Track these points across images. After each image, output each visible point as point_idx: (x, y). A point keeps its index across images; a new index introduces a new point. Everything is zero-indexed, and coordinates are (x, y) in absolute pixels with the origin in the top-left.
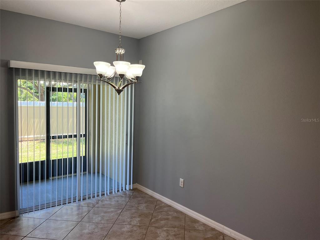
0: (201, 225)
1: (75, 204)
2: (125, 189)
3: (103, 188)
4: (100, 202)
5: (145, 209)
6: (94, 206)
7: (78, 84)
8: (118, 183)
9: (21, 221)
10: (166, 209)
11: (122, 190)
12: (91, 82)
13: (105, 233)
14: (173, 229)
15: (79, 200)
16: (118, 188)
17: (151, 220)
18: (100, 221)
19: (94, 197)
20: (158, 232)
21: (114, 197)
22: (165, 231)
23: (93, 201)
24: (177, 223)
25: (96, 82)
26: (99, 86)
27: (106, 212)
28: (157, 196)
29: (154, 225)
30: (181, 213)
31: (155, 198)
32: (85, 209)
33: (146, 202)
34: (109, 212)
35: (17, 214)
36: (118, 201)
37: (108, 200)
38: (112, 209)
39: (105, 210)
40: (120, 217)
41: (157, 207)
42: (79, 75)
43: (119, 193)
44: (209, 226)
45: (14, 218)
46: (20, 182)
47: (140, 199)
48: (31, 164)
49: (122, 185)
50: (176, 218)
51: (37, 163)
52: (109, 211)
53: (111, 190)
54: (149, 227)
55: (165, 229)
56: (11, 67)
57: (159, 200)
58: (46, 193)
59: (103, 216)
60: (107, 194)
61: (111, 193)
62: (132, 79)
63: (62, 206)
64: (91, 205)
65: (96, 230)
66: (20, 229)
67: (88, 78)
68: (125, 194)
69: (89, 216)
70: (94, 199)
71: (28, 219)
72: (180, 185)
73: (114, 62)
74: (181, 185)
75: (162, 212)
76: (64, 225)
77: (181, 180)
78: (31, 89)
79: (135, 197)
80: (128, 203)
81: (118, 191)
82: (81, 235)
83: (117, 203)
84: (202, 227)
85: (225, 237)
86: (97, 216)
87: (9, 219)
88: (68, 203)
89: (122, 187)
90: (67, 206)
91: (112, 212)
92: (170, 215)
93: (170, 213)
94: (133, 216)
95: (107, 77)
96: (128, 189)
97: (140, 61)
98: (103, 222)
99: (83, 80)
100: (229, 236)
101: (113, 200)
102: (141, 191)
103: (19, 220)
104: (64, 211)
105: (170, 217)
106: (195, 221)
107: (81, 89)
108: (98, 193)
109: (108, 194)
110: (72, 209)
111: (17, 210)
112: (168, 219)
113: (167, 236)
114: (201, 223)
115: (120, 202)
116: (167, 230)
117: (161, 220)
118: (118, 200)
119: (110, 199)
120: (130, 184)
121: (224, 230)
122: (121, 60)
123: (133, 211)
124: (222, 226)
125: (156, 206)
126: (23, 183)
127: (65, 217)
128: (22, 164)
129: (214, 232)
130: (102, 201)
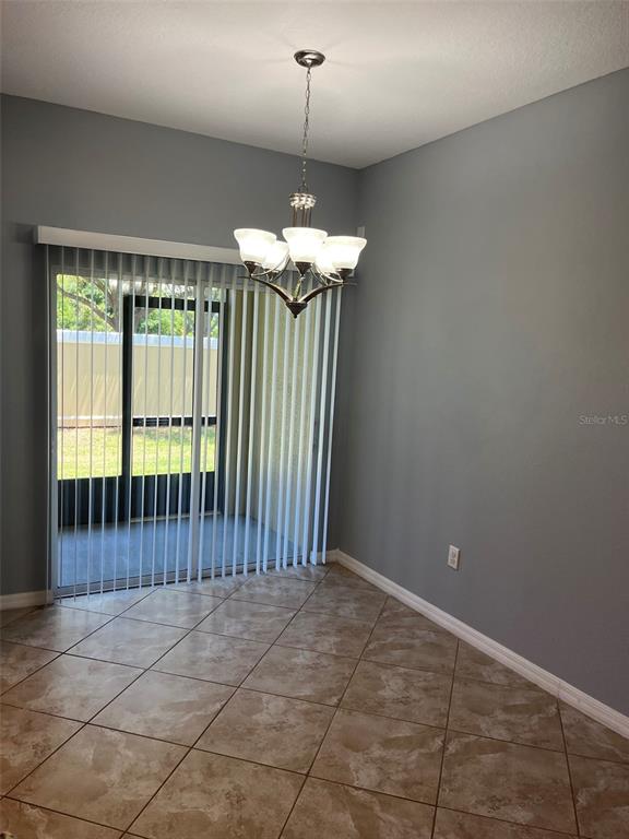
0: (500, 671)
1: (184, 588)
2: (308, 561)
3: (252, 553)
4: (243, 587)
5: (354, 616)
6: (228, 597)
7: (198, 288)
8: (290, 544)
9: (58, 616)
10: (407, 621)
11: (300, 563)
12: (231, 283)
13: (250, 665)
14: (421, 673)
15: (194, 579)
16: (290, 558)
17: (367, 645)
18: (241, 633)
19: (229, 574)
20: (383, 677)
21: (278, 579)
22: (400, 675)
23: (227, 583)
24: (433, 660)
25: (243, 284)
26: (251, 295)
27: (254, 615)
28: (388, 586)
29: (373, 658)
30: (448, 634)
31: (381, 591)
32: (207, 601)
33: (357, 599)
34: (262, 615)
35: (49, 599)
36: (287, 590)
37: (263, 583)
38: (272, 609)
39: (255, 607)
40: (290, 630)
41: (385, 615)
42: (201, 264)
43: (291, 571)
44: (521, 678)
45: (41, 607)
46: (59, 526)
47: (342, 589)
48: (84, 482)
49: (300, 549)
50: (435, 647)
51: (98, 481)
52: (263, 610)
53: (272, 560)
54: (362, 663)
55: (402, 670)
56: (40, 242)
57: (392, 597)
58: (119, 554)
59: (249, 623)
60: (261, 570)
61: (271, 568)
62: (332, 275)
63: (153, 588)
64: (222, 594)
65: (230, 655)
66: (54, 634)
67: (224, 272)
68: (307, 574)
69: (215, 619)
70: (229, 579)
71: (74, 613)
72: (449, 563)
73: (284, 231)
74: (452, 562)
75: (398, 627)
76: (154, 635)
77: (454, 550)
78: (98, 301)
79: (331, 583)
80: (314, 598)
81: (290, 565)
82: (194, 663)
83: (285, 594)
84: (502, 678)
85: (563, 709)
86: (233, 620)
87: (29, 607)
88: (168, 583)
89: (300, 557)
90: (165, 590)
91: (271, 614)
92: (417, 638)
93: (418, 632)
94: (323, 630)
95: (267, 270)
96: (314, 561)
97: (359, 228)
98: (246, 636)
99: (211, 279)
100: (576, 710)
101: (276, 585)
102: (348, 570)
103: (54, 613)
104: (158, 601)
105: (417, 642)
106: (484, 660)
107: (207, 303)
108: (240, 564)
109: (265, 569)
110: (176, 597)
111: (50, 588)
112: (411, 647)
113: (406, 689)
114: (500, 668)
115: (293, 592)
116: (405, 673)
117: (394, 647)
118: (288, 586)
119: (268, 582)
120: (320, 549)
121: (561, 691)
122: (303, 224)
123: (324, 617)
124: (557, 680)
125: (383, 611)
126: (67, 527)
127: (159, 616)
128: (64, 481)
129: (534, 694)
130: (248, 586)
